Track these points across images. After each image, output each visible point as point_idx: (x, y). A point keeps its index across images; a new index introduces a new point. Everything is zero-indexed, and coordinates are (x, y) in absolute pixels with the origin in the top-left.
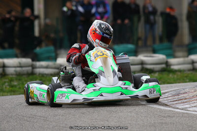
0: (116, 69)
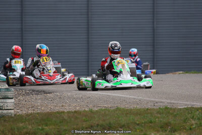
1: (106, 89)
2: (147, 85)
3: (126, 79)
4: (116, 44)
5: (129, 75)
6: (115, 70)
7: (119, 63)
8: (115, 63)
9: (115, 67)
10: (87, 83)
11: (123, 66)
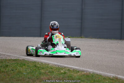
0: (64, 43)
1: (45, 56)
2: (77, 55)
3: (61, 50)
4: (55, 23)
5: (63, 47)
6: (54, 42)
7: (57, 37)
8: (54, 37)
9: (54, 40)
10: (33, 51)
11: (60, 39)
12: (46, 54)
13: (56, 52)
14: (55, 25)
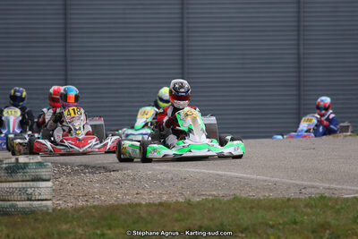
1: (165, 159)
2: (235, 153)
3: (199, 143)
4: (182, 83)
5: (204, 136)
6: (182, 128)
7: (187, 115)
8: (180, 116)
9: (180, 123)
10: (133, 151)
11: (194, 120)
12: (165, 155)
13: (188, 149)
14: (182, 86)
